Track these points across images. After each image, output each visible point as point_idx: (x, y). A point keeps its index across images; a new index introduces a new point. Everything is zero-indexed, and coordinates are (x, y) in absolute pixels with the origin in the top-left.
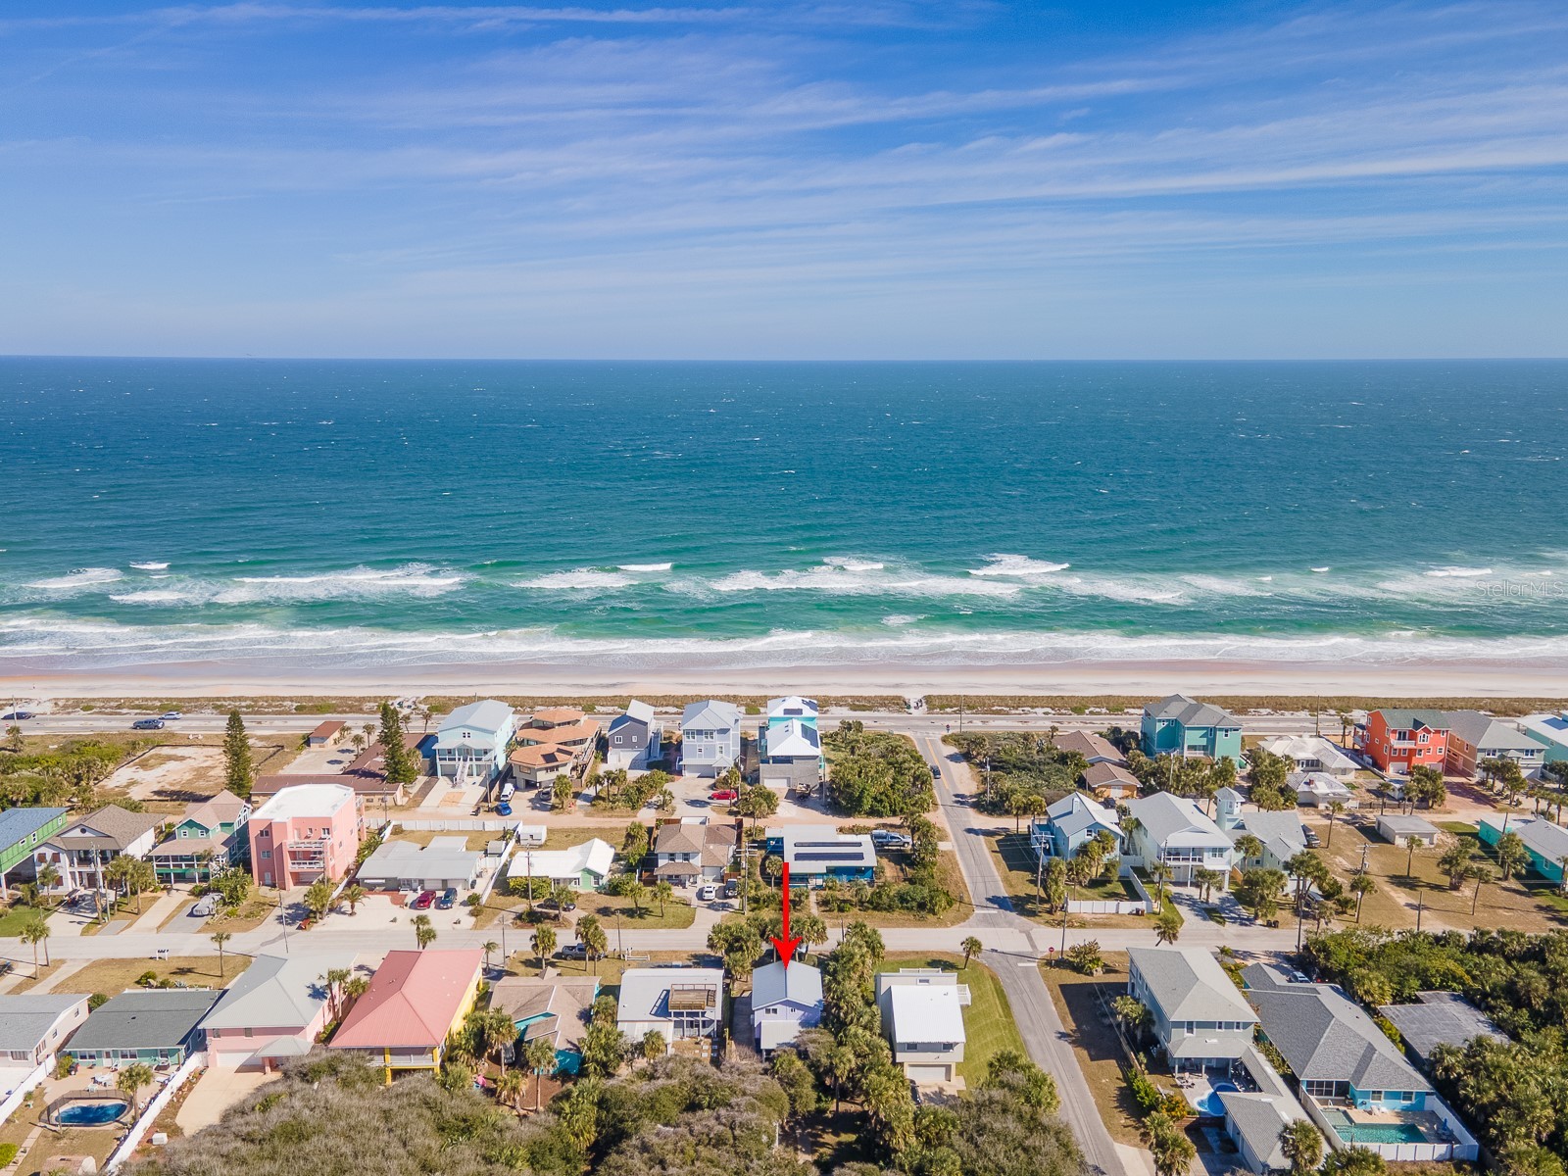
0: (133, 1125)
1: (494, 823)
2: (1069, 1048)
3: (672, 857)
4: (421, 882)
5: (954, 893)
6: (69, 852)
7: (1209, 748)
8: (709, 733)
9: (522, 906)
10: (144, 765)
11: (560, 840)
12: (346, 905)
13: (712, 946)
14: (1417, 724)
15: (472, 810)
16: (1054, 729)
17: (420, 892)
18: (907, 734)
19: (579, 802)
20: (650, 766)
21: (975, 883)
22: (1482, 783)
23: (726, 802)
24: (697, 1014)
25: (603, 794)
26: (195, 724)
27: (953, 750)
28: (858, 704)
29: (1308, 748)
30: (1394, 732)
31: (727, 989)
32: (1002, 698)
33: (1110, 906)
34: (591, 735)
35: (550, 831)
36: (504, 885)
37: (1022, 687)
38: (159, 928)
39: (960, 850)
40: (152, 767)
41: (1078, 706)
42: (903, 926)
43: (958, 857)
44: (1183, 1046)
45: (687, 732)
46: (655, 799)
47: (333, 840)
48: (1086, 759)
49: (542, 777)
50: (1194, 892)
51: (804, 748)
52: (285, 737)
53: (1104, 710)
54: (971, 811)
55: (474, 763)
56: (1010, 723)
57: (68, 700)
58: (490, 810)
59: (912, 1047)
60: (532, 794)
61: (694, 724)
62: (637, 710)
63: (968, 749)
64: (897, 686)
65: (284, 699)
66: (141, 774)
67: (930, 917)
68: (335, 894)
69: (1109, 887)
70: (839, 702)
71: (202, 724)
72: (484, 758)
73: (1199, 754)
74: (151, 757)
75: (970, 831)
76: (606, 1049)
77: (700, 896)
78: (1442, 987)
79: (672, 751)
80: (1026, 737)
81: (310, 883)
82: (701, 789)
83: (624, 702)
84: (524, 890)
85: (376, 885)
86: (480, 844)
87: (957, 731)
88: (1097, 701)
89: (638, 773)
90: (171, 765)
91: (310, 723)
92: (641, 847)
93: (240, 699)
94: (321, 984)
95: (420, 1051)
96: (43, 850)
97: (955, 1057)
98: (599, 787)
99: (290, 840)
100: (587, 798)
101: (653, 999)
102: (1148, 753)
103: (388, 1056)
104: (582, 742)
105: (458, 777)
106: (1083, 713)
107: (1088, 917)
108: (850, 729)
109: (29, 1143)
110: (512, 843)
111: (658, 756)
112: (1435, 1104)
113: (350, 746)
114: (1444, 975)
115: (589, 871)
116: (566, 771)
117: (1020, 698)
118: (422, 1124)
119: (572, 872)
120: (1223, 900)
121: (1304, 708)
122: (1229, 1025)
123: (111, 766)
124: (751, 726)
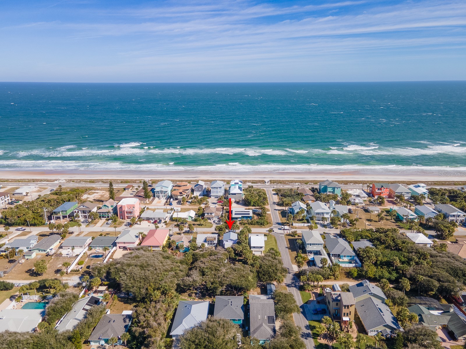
0: (106, 258)
1: (169, 207)
2: (287, 249)
3: (208, 214)
4: (154, 218)
5: (269, 221)
6: (81, 211)
7: (333, 192)
8: (217, 188)
9: (176, 223)
10: (89, 194)
11: (183, 210)
12: (139, 222)
13: (216, 230)
14: (382, 186)
15: (163, 204)
16: (298, 188)
17: (154, 221)
18: (264, 189)
19: (188, 203)
20: (203, 196)
21: (273, 219)
22: (396, 200)
23: (221, 203)
24: (212, 242)
25: (193, 201)
26: (98, 185)
27: (275, 192)
28: (254, 182)
29: (357, 192)
30: (377, 188)
31: (218, 238)
32: (288, 181)
33: (302, 224)
34: (190, 188)
35: (181, 209)
36: (172, 219)
37: (295, 178)
38: (101, 226)
39: (272, 214)
40: (91, 195)
41: (306, 183)
42: (257, 228)
43: (271, 215)
44: (309, 248)
45: (212, 188)
46: (204, 202)
47: (135, 209)
48: (304, 194)
49: (179, 197)
50: (321, 222)
51: (239, 191)
52: (119, 188)
53: (313, 184)
54: (276, 205)
55: (164, 194)
56: (289, 187)
57: (68, 179)
58: (168, 204)
59: (254, 247)
60: (177, 201)
61: (213, 186)
62: (201, 183)
63: (278, 192)
64: (264, 178)
65: (118, 180)
66: (89, 196)
67: (263, 226)
68: (137, 220)
69: (303, 221)
70: (249, 181)
71: (100, 185)
72: (166, 193)
73: (331, 194)
74: (90, 192)
75: (275, 210)
76: (194, 247)
77: (214, 222)
78: (365, 238)
79: (209, 192)
80: (291, 189)
81: (130, 219)
82: (215, 200)
83: (197, 181)
84: (176, 220)
85: (144, 219)
86: (166, 211)
87: (276, 188)
88: (311, 181)
89: (200, 197)
90: (95, 194)
91: (125, 185)
92: (201, 212)
93: (107, 180)
94: (137, 235)
95: (158, 247)
96: (75, 210)
97: (263, 249)
98: (192, 200)
99: (126, 209)
100: (189, 202)
101: (203, 239)
102: (319, 193)
103: (152, 248)
104: (188, 190)
105: (160, 197)
106: (307, 184)
107: (297, 227)
108: (250, 187)
109: (86, 261)
110: (173, 211)
111: (205, 193)
112: (356, 258)
113: (135, 190)
114: (366, 236)
115: (190, 217)
116: (184, 196)
117: (293, 181)
118: (160, 257)
119: (187, 216)
120: (328, 224)
121: (361, 183)
122: (318, 244)
123: (83, 194)
124: (227, 187)
